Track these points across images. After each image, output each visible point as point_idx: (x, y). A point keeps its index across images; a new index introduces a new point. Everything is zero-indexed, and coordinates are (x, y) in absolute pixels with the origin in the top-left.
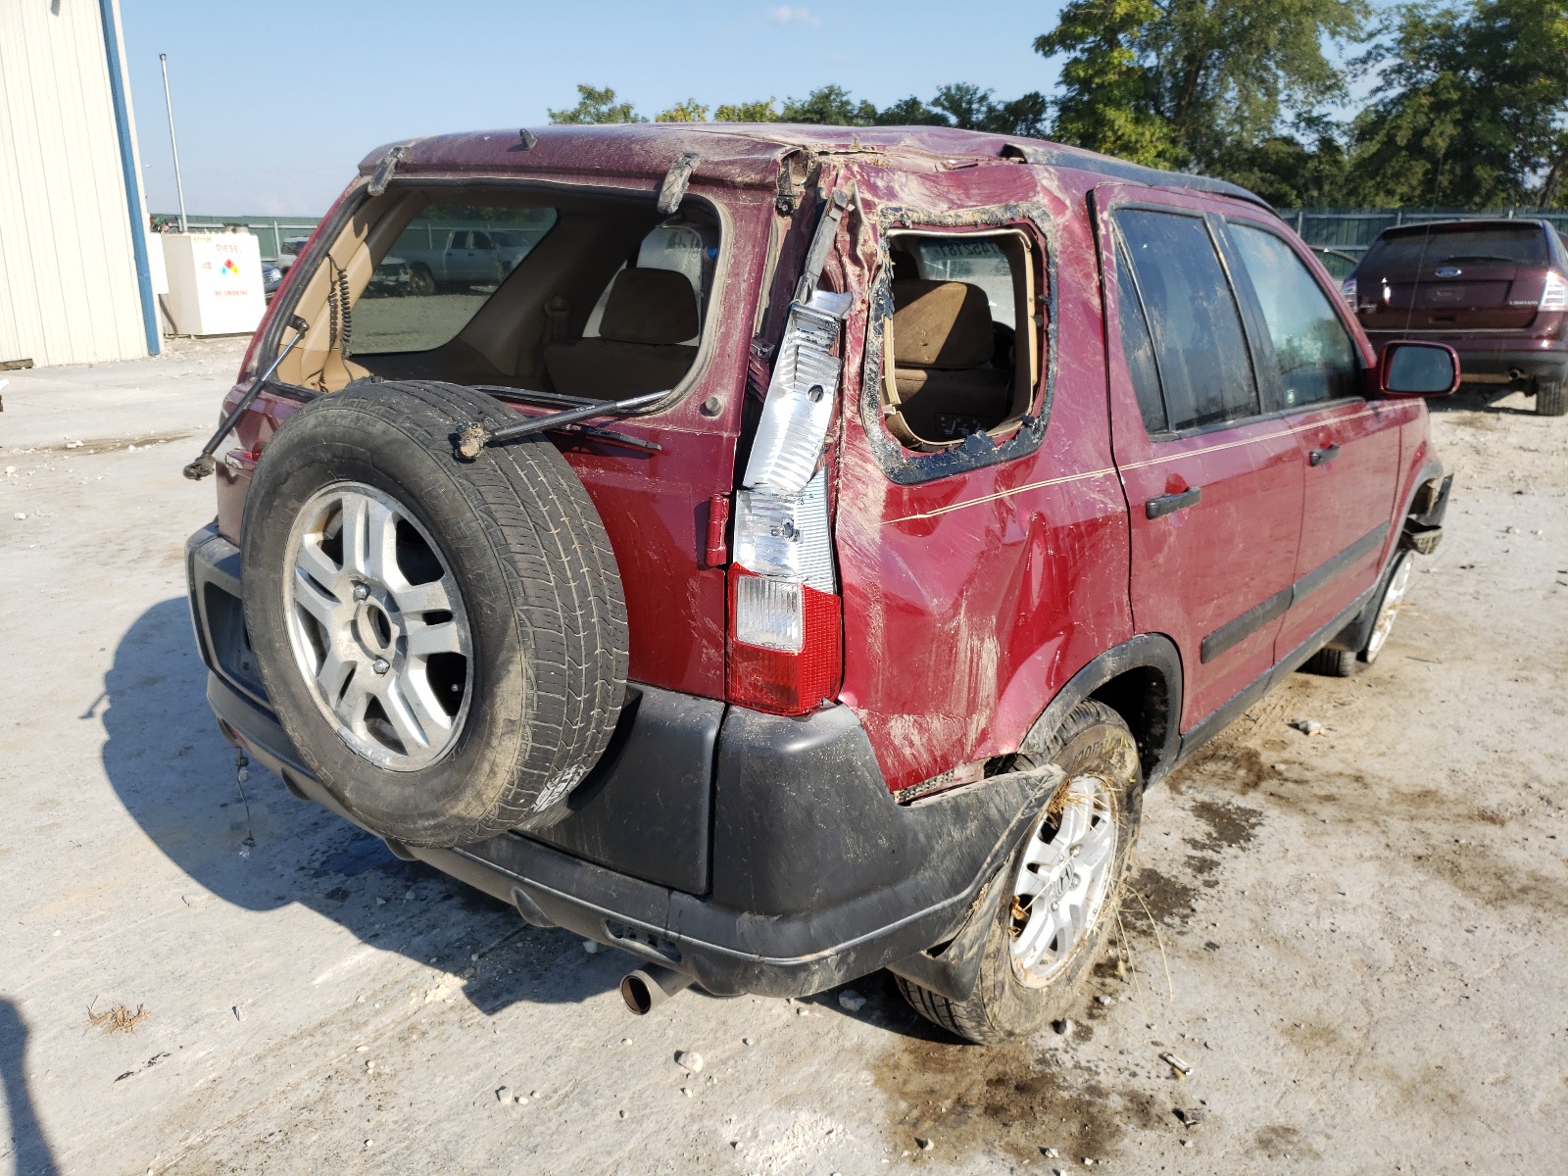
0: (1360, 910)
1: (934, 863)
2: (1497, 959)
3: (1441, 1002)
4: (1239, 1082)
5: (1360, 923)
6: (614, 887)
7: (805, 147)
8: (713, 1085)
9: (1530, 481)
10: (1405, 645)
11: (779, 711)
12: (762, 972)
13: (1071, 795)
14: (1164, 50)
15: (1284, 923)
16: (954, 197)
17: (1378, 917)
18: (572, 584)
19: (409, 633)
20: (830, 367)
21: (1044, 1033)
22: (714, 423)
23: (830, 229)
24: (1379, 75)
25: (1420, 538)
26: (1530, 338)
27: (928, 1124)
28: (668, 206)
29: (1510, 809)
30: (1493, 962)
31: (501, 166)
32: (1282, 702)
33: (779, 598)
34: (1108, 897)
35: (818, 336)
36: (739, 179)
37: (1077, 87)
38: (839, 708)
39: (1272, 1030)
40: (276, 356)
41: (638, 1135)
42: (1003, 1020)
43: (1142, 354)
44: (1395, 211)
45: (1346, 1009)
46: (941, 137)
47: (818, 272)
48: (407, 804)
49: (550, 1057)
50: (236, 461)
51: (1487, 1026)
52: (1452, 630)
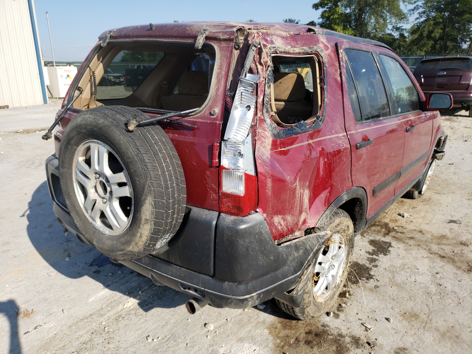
0: (424, 274)
1: (289, 264)
2: (469, 290)
3: (452, 305)
4: (387, 332)
5: (424, 279)
6: (183, 273)
7: (243, 27)
8: (217, 335)
9: (469, 137)
10: (433, 189)
11: (237, 215)
12: (232, 301)
13: (332, 240)
14: (352, 7)
15: (399, 279)
16: (293, 44)
17: (430, 277)
18: (167, 173)
19: (113, 190)
20: (253, 99)
21: (324, 316)
22: (214, 118)
23: (252, 53)
24: (418, 14)
25: (438, 155)
26: (467, 93)
27: (286, 347)
28: (198, 47)
29: (470, 241)
30: (468, 291)
31: (144, 36)
32: (395, 207)
33: (236, 177)
34: (343, 272)
35: (249, 89)
36: (222, 37)
37: (325, 19)
38: (257, 214)
39: (398, 314)
40: (72, 100)
41: (192, 352)
42: (311, 313)
43: (354, 96)
44: (423, 56)
45: (421, 308)
46: (288, 25)
47: (249, 68)
48: (113, 247)
49: (164, 326)
50: (60, 134)
51: (467, 313)
52: (447, 184)
